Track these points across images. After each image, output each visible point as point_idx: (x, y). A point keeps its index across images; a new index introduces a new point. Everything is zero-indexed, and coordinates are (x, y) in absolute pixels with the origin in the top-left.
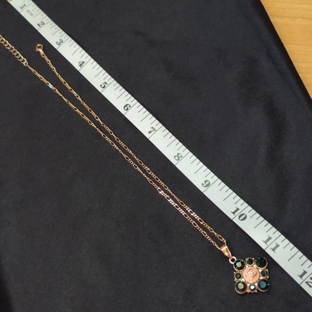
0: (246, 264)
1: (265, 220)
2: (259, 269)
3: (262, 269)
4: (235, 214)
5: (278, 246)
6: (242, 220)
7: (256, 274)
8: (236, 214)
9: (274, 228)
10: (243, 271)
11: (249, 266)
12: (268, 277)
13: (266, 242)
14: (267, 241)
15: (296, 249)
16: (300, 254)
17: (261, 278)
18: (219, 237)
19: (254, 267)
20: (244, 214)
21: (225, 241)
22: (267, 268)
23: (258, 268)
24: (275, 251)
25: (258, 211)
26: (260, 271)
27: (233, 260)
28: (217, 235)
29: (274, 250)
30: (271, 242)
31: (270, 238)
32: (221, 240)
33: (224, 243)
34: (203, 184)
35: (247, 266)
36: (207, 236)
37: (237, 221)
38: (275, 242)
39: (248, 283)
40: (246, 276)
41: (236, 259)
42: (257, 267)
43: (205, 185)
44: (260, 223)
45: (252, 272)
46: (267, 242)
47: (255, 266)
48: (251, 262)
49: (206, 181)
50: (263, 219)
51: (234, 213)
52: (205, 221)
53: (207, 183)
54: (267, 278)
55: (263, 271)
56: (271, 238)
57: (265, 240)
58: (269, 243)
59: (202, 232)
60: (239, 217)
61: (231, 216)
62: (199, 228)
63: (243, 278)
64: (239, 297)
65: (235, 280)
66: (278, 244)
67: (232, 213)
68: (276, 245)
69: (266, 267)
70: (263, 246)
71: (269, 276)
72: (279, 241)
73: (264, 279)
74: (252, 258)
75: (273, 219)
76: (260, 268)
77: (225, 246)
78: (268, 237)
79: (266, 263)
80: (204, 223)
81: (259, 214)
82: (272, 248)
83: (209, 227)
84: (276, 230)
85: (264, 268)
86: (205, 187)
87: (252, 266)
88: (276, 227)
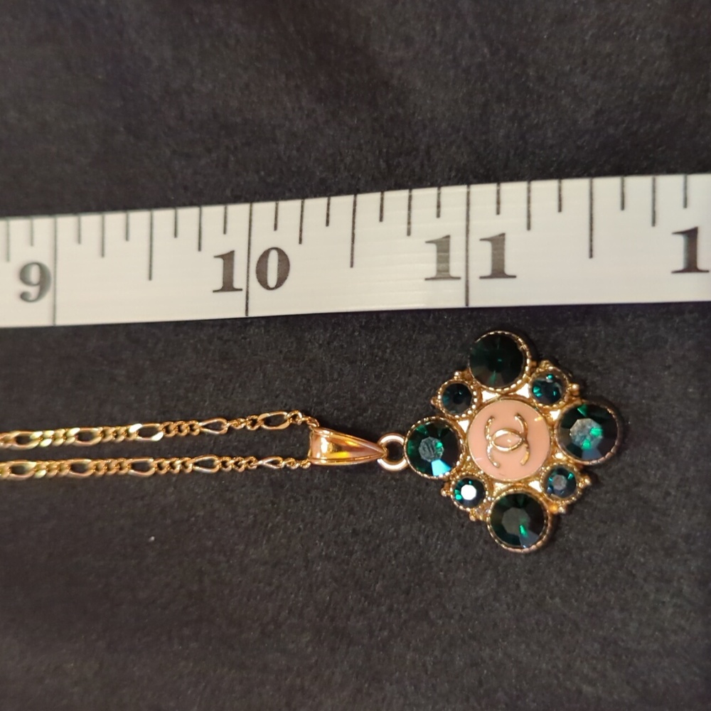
0: (454, 420)
1: (361, 197)
2: (515, 390)
3: (527, 381)
4: (236, 285)
5: (498, 242)
6: (281, 281)
7: (523, 420)
8: (239, 281)
9: (418, 193)
10: (468, 454)
11: (471, 418)
12: (575, 387)
13: (443, 274)
14: (443, 266)
15: (576, 188)
16: (607, 186)
17: (555, 415)
18: (267, 421)
19: (489, 403)
20: (266, 255)
21: (301, 418)
22: (537, 359)
23: (507, 389)
24: (508, 271)
25: (302, 189)
26: (524, 391)
27: (394, 452)
28: (254, 422)
29: (498, 272)
30: (463, 253)
31: (443, 246)
32: (282, 427)
33: (304, 423)
34: (24, 296)
35: (464, 425)
36: (224, 464)
37: (266, 304)
38: (474, 237)
39: (527, 481)
40: (499, 467)
41: (400, 439)
42: (499, 390)
43: (33, 291)
44: (353, 228)
45: (503, 429)
46: (447, 270)
47: (487, 396)
48: (460, 398)
49: (23, 275)
50: (350, 198)
51: (228, 286)
52: (165, 415)
53: (34, 275)
54: (572, 393)
55: (534, 385)
56: (448, 237)
57: (431, 269)
58: (456, 267)
59: (190, 466)
60: (263, 282)
61: (229, 308)
62: (166, 463)
63: (492, 482)
64: (544, 559)
65: (472, 518)
66: (494, 232)
67: (223, 290)
68: (488, 245)
69: (532, 360)
70: (448, 297)
71: (572, 382)
72: (485, 224)
73: (565, 409)
74: (452, 376)
75: (382, 164)
76: (513, 386)
77: (318, 437)
78: (433, 247)
79: (515, 345)
80: (167, 430)
81: (316, 194)
82: (488, 272)
83: (199, 425)
84: (432, 192)
85: (527, 369)
86: (41, 295)
87: (481, 406)
88: (421, 183)
